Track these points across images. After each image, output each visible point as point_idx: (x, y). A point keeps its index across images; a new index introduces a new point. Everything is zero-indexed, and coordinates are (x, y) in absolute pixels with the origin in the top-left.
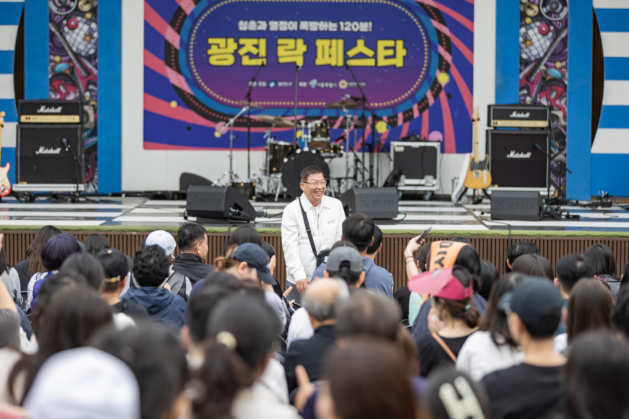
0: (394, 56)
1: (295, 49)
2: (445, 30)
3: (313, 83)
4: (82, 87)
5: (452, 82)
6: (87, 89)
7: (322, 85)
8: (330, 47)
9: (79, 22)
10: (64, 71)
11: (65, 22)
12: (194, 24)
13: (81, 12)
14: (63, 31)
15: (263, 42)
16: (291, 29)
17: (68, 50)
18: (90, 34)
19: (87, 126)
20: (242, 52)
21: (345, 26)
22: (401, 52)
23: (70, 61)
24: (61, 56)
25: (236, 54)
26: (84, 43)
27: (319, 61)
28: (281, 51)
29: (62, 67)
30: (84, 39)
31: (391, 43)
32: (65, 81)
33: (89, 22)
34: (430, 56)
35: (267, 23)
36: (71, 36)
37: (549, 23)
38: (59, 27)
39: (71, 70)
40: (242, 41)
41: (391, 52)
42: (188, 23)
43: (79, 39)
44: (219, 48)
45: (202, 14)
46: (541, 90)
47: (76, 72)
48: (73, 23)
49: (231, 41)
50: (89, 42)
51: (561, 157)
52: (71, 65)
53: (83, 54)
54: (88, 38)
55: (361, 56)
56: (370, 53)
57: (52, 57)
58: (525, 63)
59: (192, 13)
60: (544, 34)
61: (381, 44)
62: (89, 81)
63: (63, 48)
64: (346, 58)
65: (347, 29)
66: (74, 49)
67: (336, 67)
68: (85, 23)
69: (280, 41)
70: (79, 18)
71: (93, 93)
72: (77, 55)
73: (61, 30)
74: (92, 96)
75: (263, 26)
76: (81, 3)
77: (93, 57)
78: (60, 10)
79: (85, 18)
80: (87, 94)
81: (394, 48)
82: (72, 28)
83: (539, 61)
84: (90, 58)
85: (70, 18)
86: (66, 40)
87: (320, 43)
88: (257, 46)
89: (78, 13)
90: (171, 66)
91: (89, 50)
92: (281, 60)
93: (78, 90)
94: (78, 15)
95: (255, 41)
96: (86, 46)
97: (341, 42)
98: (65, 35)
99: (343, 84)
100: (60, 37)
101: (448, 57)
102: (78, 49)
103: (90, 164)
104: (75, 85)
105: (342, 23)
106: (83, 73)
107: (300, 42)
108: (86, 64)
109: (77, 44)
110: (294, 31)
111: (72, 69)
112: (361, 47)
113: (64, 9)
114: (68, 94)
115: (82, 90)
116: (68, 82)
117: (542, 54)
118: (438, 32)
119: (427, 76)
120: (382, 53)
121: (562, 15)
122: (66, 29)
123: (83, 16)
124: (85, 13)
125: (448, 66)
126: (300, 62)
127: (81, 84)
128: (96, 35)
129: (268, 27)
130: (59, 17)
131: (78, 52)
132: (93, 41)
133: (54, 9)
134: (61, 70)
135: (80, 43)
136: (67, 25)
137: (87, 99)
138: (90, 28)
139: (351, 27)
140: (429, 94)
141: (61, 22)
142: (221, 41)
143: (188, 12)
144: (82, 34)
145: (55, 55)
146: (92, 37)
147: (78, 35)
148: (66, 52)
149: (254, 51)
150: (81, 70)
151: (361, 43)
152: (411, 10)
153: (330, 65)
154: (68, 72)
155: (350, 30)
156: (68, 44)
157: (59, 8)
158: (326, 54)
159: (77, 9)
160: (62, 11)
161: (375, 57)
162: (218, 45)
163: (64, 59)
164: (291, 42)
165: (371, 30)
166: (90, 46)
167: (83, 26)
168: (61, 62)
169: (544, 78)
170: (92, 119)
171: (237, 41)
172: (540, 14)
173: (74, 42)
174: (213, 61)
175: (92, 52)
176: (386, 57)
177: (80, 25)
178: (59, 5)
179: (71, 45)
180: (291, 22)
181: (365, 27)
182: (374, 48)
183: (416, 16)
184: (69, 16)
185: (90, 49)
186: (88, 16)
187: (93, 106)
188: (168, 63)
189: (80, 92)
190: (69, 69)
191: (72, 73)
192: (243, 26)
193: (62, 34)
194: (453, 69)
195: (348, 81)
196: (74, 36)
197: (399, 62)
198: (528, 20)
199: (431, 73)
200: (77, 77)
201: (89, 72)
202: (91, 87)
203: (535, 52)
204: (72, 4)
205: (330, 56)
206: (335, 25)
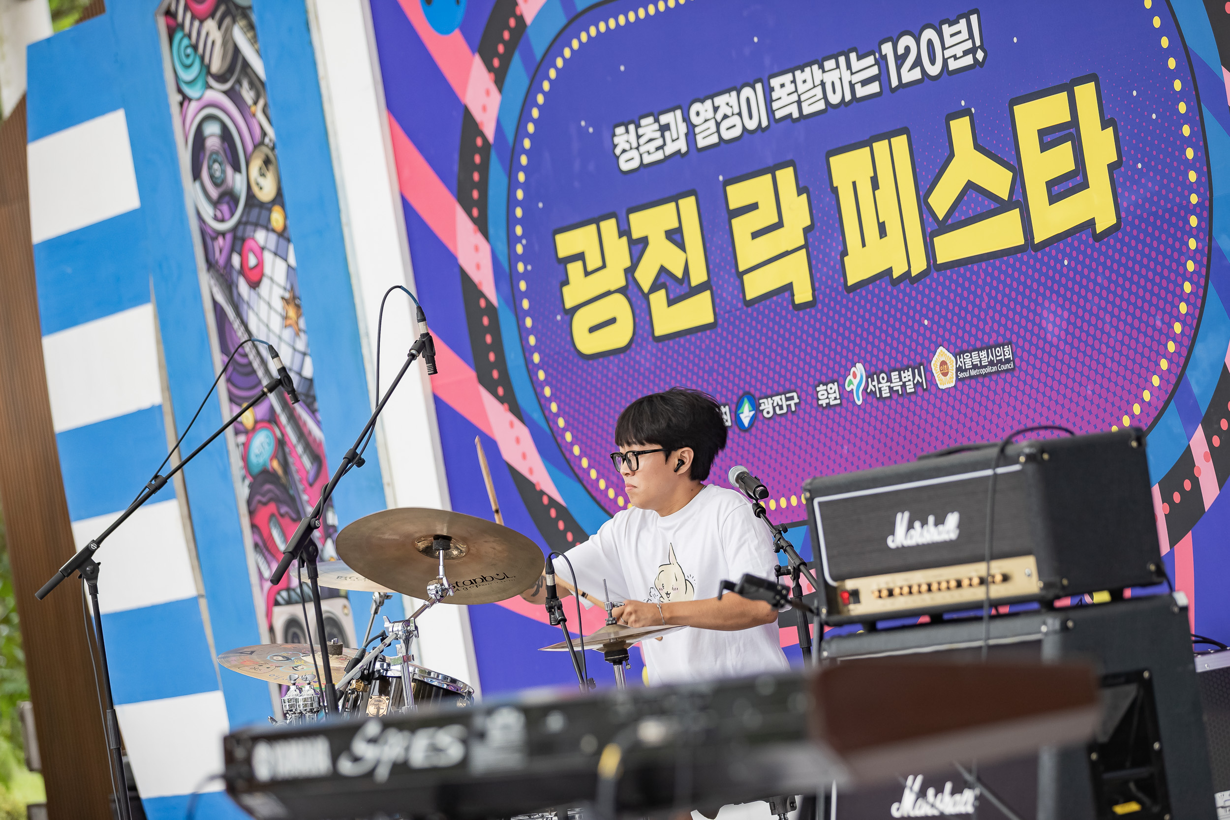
1: (780, 221)
3: (856, 381)
6: (327, 530)
7: (883, 386)
8: (875, 183)
9: (262, 251)
10: (269, 465)
11: (236, 260)
12: (512, 180)
13: (261, 206)
14: (239, 296)
15: (688, 214)
16: (752, 125)
17: (260, 372)
18: (293, 295)
20: (644, 274)
21: (900, 60)
22: (1099, 146)
23: (273, 417)
25: (631, 288)
26: (288, 333)
27: (857, 264)
28: (744, 243)
29: (262, 447)
30: (285, 319)
31: (1056, 108)
32: (277, 501)
33: (282, 245)
34: (1200, 137)
35: (686, 117)
36: (258, 315)
38: (227, 281)
39: (280, 454)
40: (639, 224)
41: (1065, 158)
42: (497, 180)
43: (276, 322)
44: (586, 270)
45: (521, 127)
47: (291, 461)
49: (608, 230)
50: (297, 330)
52: (278, 433)
53: (294, 379)
54: (292, 312)
55: (974, 203)
56: (999, 180)
59: (499, 130)
61: (1028, 121)
63: (251, 370)
64: (930, 227)
65: (910, 75)
67: (908, 278)
68: (276, 252)
69: (735, 195)
70: (261, 236)
73: (235, 294)
75: (676, 132)
76: (255, 170)
78: (219, 212)
79: (273, 231)
80: (330, 550)
81: (1073, 132)
82: (255, 281)
84: (309, 395)
85: (243, 240)
86: (250, 334)
87: (844, 172)
88: (678, 237)
89: (254, 214)
90: (492, 388)
91: (303, 363)
92: (751, 288)
94: (257, 224)
95: (669, 216)
96: (294, 347)
97: (901, 147)
98: (244, 311)
100: (236, 324)
105: (888, 49)
106: (307, 462)
107: (786, 180)
108: (305, 424)
110: (760, 130)
111: (282, 450)
112: (965, 156)
113: (225, 209)
116: (283, 509)
122: (243, 287)
123: (268, 225)
124: (270, 208)
129: (690, 133)
130: (220, 240)
133: (208, 212)
134: (262, 462)
136: (242, 270)
138: (289, 271)
139: (918, 62)
141: (229, 262)
142: (586, 239)
143: (489, 129)
144: (277, 299)
145: (241, 403)
146: (299, 308)
147: (269, 305)
148: (259, 382)
149: (675, 262)
150: (300, 449)
151: (961, 132)
153: (887, 275)
154: (275, 465)
155: (916, 74)
156: (258, 351)
157: (215, 204)
158: (870, 226)
159: (250, 197)
160: (222, 220)
161: (1019, 197)
162: (582, 259)
163: (260, 412)
164: (761, 189)
165: (980, 55)
166: (301, 344)
167: (273, 267)
168: (256, 427)
171: (624, 227)
174: (583, 337)
175: (308, 367)
177: (268, 262)
178: (214, 193)
179: (263, 353)
180: (745, 93)
181: (960, 43)
184: (240, 232)
185: (304, 356)
186: (277, 218)
188: (484, 376)
190: (274, 456)
191: (285, 465)
193: (238, 310)
196: (263, 310)
197: (1099, 204)
200: (297, 477)
201: (316, 456)
202: (332, 518)
204: (238, 182)
205: (882, 230)
206: (866, 66)
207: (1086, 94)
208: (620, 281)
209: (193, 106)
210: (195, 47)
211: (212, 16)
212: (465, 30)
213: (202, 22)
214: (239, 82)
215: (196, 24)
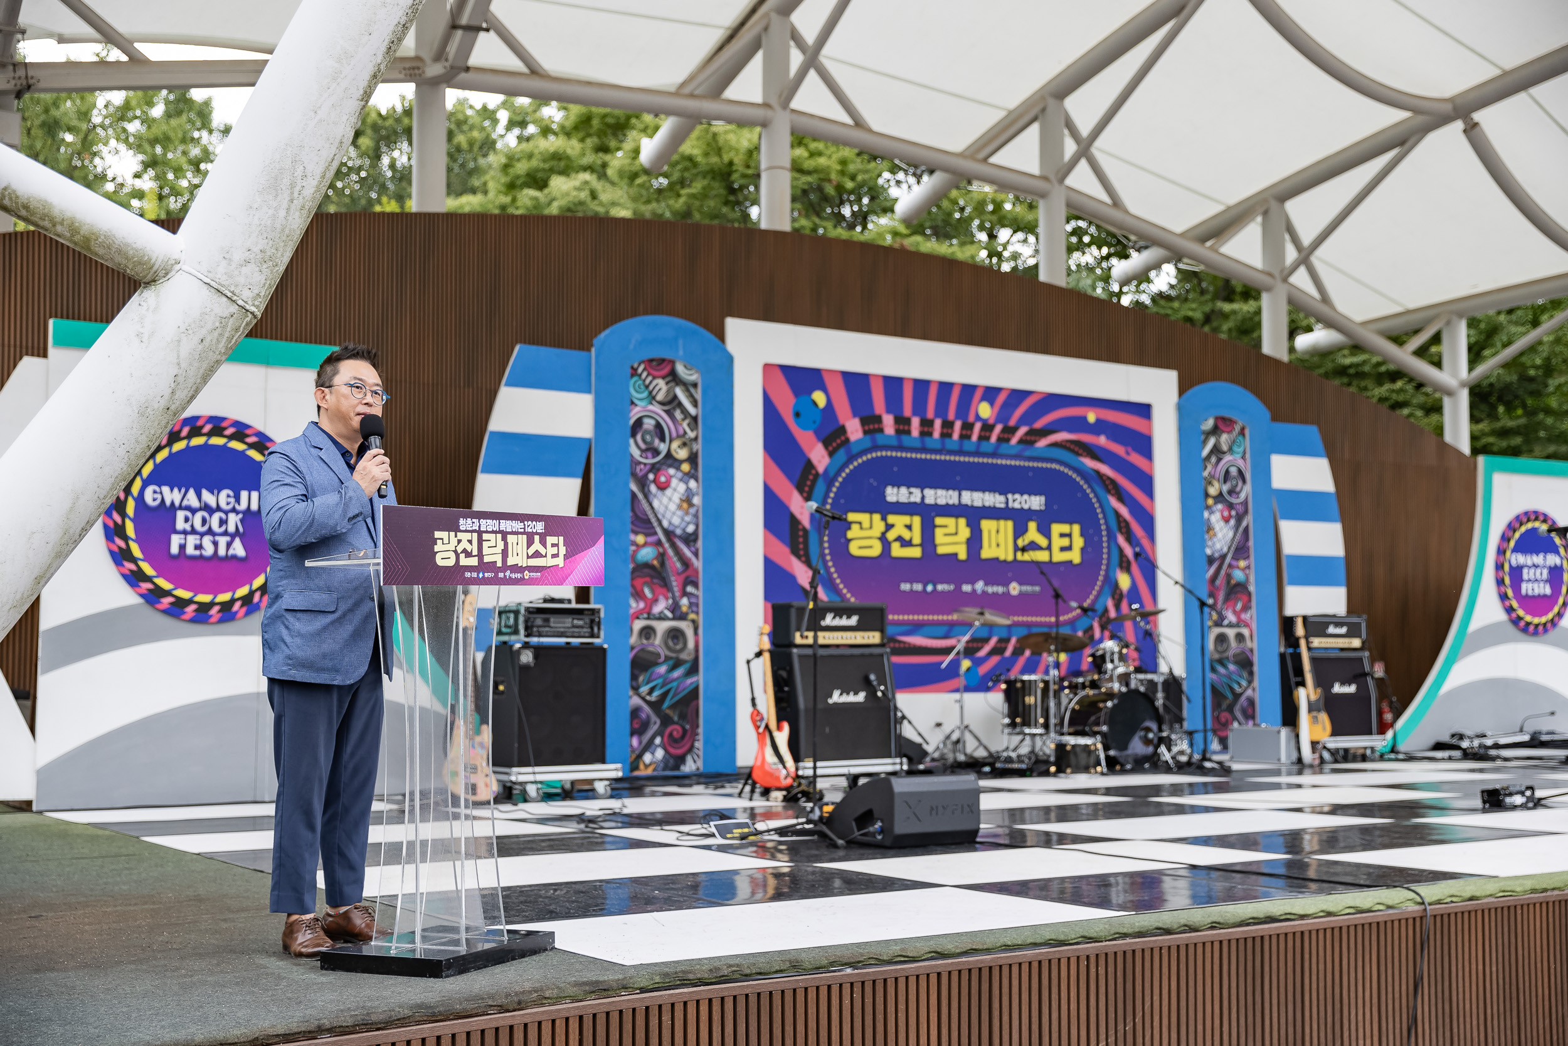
0: (1069, 548)
1: (956, 534)
2: (1124, 511)
3: (980, 586)
4: (676, 589)
5: (1134, 587)
6: (685, 594)
7: (990, 589)
8: (998, 532)
9: (671, 477)
10: (650, 562)
11: (651, 476)
12: (829, 490)
13: (676, 460)
14: (649, 491)
15: (917, 521)
16: (951, 502)
17: (655, 524)
18: (688, 500)
19: (683, 656)
20: (891, 535)
21: (1014, 501)
22: (1078, 542)
23: (659, 543)
24: (647, 535)
25: (883, 538)
26: (679, 513)
27: (986, 553)
28: (940, 536)
29: (647, 554)
30: (680, 507)
31: (1065, 528)
32: (652, 577)
33: (686, 478)
34: (1109, 547)
35: (922, 492)
36: (661, 502)
37: (1231, 506)
38: (643, 483)
39: (660, 559)
40: (891, 519)
41: (1065, 542)
42: (820, 486)
43: (673, 507)
44: (861, 528)
45: (838, 473)
46: (1227, 599)
47: (667, 563)
48: (663, 479)
49: (877, 517)
50: (687, 513)
51: (1249, 692)
52: (661, 550)
53: (678, 532)
54: (685, 505)
55: (1033, 546)
56: (1043, 542)
57: (632, 537)
58: (1211, 560)
59: (826, 471)
60: (1227, 520)
61: (1057, 529)
62: (687, 578)
63: (649, 521)
64: (1016, 548)
65: (1017, 505)
66: (665, 524)
67: (1005, 561)
68: (681, 480)
69: (939, 521)
70: (672, 471)
71: (693, 600)
72: (669, 534)
73: (646, 489)
74: (691, 604)
75: (916, 496)
76: (675, 445)
77: (692, 538)
78: (644, 455)
79: (681, 471)
80: (685, 601)
81: (1069, 535)
82: (663, 487)
83: (1223, 557)
84: (690, 539)
85: (658, 470)
86: (652, 508)
87: (987, 525)
88: (909, 527)
89: (670, 462)
90: (799, 557)
91: (686, 527)
92: (941, 550)
93: (670, 595)
94: (670, 466)
95: (906, 519)
96: (683, 519)
97: (1010, 524)
98: (651, 498)
99: (1015, 589)
100: (644, 503)
101: (1129, 551)
102: (670, 523)
103: (688, 723)
104: (666, 585)
105: (1010, 496)
106: (678, 565)
107: (962, 522)
108: (681, 550)
109: (668, 515)
110: (954, 505)
111: (662, 556)
112: (1033, 533)
113: (649, 454)
114: (655, 600)
115: (677, 594)
116: (655, 581)
117: (1225, 550)
118: (1118, 515)
119: (1107, 577)
120: (1058, 542)
121: (1243, 496)
122: (653, 488)
123: (678, 469)
124: (681, 462)
125: (1129, 562)
126: (963, 556)
127: (674, 584)
128: (696, 500)
129: (923, 498)
130: (642, 466)
131: (671, 528)
132: (692, 511)
133: (636, 453)
134: (645, 559)
135: (674, 513)
136: (655, 481)
137: (684, 609)
138: (688, 489)
139: (1021, 503)
140: (1110, 604)
141: (646, 475)
142: (864, 517)
143: (821, 469)
144: (676, 498)
145: (636, 533)
146: (691, 505)
147: (670, 499)
148: (653, 527)
149: (906, 535)
150: (675, 559)
151: (1032, 526)
152: (1087, 482)
153: (997, 559)
154: (655, 563)
155: (1019, 507)
156: (656, 515)
157: (642, 451)
158: (994, 544)
159: (669, 455)
160: (647, 458)
161: (1049, 548)
162: (860, 523)
163: (651, 539)
164: (950, 521)
165: (1043, 508)
166: (688, 518)
167: (677, 485)
168: (645, 544)
169: (1228, 582)
170: (691, 644)
171: (884, 519)
172: (1221, 494)
173: (665, 512)
174: (854, 549)
175: (691, 529)
176: (1063, 549)
177: (674, 482)
178: (643, 446)
179: (660, 517)
180: (951, 492)
181: (1036, 502)
182: (1047, 534)
183: (1093, 491)
184: (657, 466)
185: (689, 523)
186: (686, 467)
187: (693, 621)
188: (795, 552)
189: (674, 598)
190: (656, 558)
191: (663, 564)
192: (893, 494)
193: (646, 496)
194: (1135, 568)
195: (1021, 584)
196: (665, 500)
197: (1075, 556)
198: (1210, 501)
199: (1111, 574)
200: (669, 570)
201: (686, 564)
202: (690, 589)
203: (1218, 546)
204: (663, 447)
205: (998, 545)
206: (1002, 498)
207: (1076, 528)
208: (879, 535)
209: (637, 409)
210: (647, 387)
211: (663, 378)
212: (817, 433)
213: (654, 378)
214: (674, 409)
215: (650, 378)
